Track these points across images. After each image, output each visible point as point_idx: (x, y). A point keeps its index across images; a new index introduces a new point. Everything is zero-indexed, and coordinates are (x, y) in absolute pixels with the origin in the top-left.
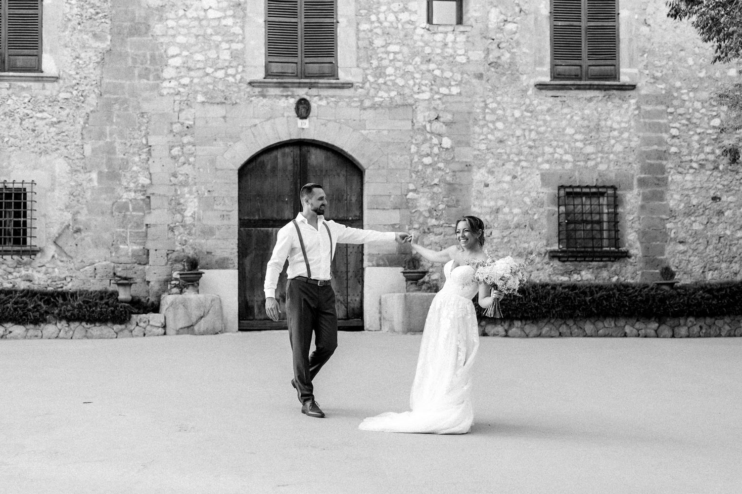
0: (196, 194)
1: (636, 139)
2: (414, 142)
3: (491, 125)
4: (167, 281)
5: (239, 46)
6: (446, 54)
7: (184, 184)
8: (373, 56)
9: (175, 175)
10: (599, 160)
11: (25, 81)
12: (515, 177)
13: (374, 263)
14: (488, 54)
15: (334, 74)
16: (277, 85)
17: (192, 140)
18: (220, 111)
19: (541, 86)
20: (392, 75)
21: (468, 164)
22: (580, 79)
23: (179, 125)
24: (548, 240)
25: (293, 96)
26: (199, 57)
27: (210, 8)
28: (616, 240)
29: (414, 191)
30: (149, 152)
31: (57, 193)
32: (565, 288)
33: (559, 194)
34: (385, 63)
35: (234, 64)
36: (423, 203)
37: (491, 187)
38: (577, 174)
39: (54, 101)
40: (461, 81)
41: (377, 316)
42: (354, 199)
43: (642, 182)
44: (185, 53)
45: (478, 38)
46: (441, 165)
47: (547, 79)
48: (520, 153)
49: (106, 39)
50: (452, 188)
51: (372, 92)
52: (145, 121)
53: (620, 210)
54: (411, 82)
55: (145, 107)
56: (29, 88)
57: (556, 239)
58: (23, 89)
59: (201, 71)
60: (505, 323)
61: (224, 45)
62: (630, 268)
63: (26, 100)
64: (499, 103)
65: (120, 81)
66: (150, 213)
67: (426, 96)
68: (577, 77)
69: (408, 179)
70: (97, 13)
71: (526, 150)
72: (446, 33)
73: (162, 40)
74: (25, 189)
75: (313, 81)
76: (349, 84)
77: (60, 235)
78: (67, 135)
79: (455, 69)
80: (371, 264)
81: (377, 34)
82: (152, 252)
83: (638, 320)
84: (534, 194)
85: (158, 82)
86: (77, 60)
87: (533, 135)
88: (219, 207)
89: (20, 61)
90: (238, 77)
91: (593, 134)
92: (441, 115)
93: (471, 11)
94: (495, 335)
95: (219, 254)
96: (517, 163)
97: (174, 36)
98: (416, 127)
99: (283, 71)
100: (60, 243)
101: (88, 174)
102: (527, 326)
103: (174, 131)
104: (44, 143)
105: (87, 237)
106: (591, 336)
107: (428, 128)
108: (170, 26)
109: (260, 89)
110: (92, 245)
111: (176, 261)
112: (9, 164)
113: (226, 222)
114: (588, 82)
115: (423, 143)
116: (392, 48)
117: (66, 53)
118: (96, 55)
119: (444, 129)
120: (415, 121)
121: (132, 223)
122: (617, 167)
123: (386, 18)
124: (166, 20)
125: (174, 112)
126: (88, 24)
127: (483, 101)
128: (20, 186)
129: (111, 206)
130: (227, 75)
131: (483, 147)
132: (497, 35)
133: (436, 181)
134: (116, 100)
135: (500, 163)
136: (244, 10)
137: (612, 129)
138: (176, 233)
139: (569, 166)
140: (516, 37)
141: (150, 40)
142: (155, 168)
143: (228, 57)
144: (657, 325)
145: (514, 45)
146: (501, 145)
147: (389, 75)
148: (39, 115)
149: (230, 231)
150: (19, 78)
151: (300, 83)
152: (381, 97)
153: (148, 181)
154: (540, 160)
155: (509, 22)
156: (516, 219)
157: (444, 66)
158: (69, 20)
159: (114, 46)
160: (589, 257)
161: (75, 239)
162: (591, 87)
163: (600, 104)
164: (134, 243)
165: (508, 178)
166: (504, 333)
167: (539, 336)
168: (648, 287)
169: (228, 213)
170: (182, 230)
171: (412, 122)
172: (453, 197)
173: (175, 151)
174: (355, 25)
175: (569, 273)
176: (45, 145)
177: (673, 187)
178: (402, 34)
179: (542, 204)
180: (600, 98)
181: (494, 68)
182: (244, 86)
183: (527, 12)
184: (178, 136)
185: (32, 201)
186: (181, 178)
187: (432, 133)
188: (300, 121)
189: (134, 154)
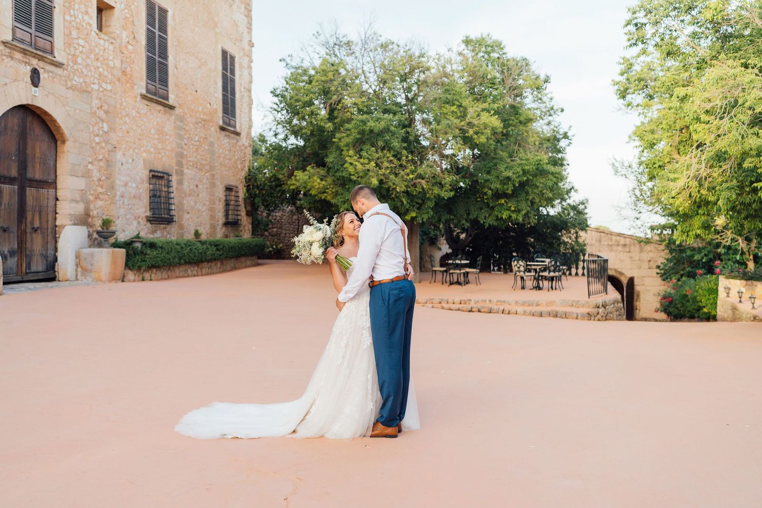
1: (175, 143)
2: (91, 123)
3: (124, 119)
10: (163, 154)
12: (133, 160)
13: (73, 222)
14: (122, 64)
15: (52, 53)
16: (21, 50)
19: (142, 96)
21: (115, 146)
22: (156, 96)
24: (146, 208)
25: (29, 64)
28: (169, 210)
29: (91, 163)
33: (150, 175)
34: (77, 52)
36: (95, 174)
37: (123, 166)
38: (155, 162)
40: (111, 81)
41: (74, 268)
42: (52, 164)
43: (177, 172)
45: (118, 51)
46: (103, 145)
47: (144, 92)
50: (108, 164)
51: (71, 75)
53: (170, 190)
57: (149, 208)
62: (175, 230)
64: (127, 103)
67: (96, 87)
69: (88, 153)
71: (137, 141)
72: (105, 41)
75: (41, 54)
76: (62, 64)
79: (108, 70)
80: (71, 223)
81: (73, 26)
84: (140, 174)
87: (140, 131)
92: (103, 105)
93: (114, 28)
96: (134, 150)
98: (92, 111)
99: (24, 39)
107: (97, 114)
109: (9, 50)
114: (160, 100)
115: (95, 125)
116: (80, 42)
119: (103, 116)
122: (168, 160)
123: (78, 15)
127: (121, 100)
131: (120, 134)
133: (101, 157)
135: (128, 148)
137: (167, 134)
139: (153, 156)
140: (133, 56)
145: (132, 62)
146: (128, 135)
147: (79, 64)
152: (76, 81)
154: (142, 149)
155: (130, 44)
156: (133, 192)
160: (161, 221)
162: (161, 103)
163: (163, 116)
171: (91, 106)
172: (108, 171)
174: (63, 14)
178: (86, 32)
179: (143, 182)
181: (124, 75)
183: (137, 40)
187: (99, 118)
188: (34, 89)
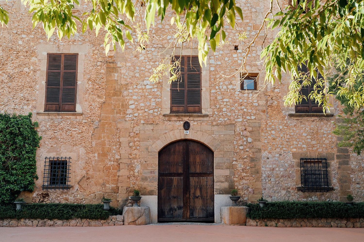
0: (140, 163)
1: (334, 138)
2: (235, 139)
3: (269, 132)
4: (127, 200)
5: (160, 100)
6: (249, 102)
7: (135, 158)
8: (217, 103)
9: (131, 155)
10: (318, 147)
11: (68, 115)
12: (280, 155)
14: (267, 102)
15: (200, 111)
16: (175, 116)
17: (138, 139)
18: (151, 127)
19: (291, 116)
20: (225, 111)
21: (259, 149)
22: (308, 112)
23: (133, 133)
24: (296, 182)
25: (182, 121)
26: (142, 105)
27: (147, 84)
28: (327, 183)
29: (236, 161)
30: (120, 145)
31: (80, 162)
32: (302, 205)
33: (300, 162)
34: (222, 106)
35: (157, 107)
36: (240, 166)
37: (270, 159)
38: (308, 153)
39: (80, 123)
40: (256, 114)
41: (220, 216)
42: (210, 164)
43: (338, 157)
44: (136, 103)
45: (263, 95)
46: (248, 150)
47: (294, 112)
48: (282, 144)
49: (103, 98)
50: (252, 160)
51: (217, 118)
52: (118, 131)
53: (329, 169)
54: (234, 114)
55: (119, 126)
56: (70, 118)
57: (300, 182)
58: (67, 118)
59: (143, 111)
60: (275, 220)
61: (153, 100)
62: (335, 195)
63: (69, 123)
64: (273, 123)
65: (108, 115)
66: (119, 171)
67: (240, 120)
68: (307, 112)
69: (233, 155)
70: (100, 87)
71: (285, 143)
72: (249, 93)
73: (126, 98)
74: (66, 161)
75: (191, 114)
76: (206, 115)
77: (81, 180)
78: (85, 138)
79: (252, 108)
80: (216, 193)
81: (218, 94)
82: (120, 188)
83: (337, 220)
84: (289, 162)
85: (125, 115)
86: (91, 107)
87: (288, 136)
88: (150, 168)
89: (67, 107)
90: (159, 113)
91: (315, 136)
92: (247, 128)
93: (260, 84)
94: (271, 226)
95: (149, 189)
96: (281, 149)
97: (132, 96)
98: (236, 133)
99: (178, 110)
100: (80, 184)
101: (93, 154)
102: (285, 222)
103: (131, 135)
104: (75, 141)
105: (93, 181)
106: (316, 227)
107: (242, 134)
108: (130, 92)
109: (168, 118)
110: (94, 185)
111: (131, 191)
112: (60, 150)
113: (153, 175)
114: (312, 114)
115: (239, 140)
116: (225, 100)
117: (86, 104)
118: (99, 105)
119: (248, 134)
120: (236, 131)
121: (112, 175)
122: (326, 150)
123: (222, 87)
124: (129, 90)
125: (131, 128)
126: (96, 92)
127: (266, 122)
128: (64, 159)
129: (103, 168)
130: (154, 112)
131: (266, 142)
132: (271, 94)
133: (245, 156)
134: (106, 123)
135: (274, 148)
136: (162, 85)
137: (324, 134)
138: (131, 179)
139: (304, 150)
140: (280, 94)
141: (122, 98)
142: (122, 152)
143: (154, 105)
144: (346, 222)
145: (279, 98)
146: (274, 141)
147: (224, 111)
148: (74, 129)
149: (154, 178)
150: (66, 114)
151: (185, 115)
152: (221, 121)
153: (119, 157)
154: (292, 147)
155: (276, 88)
156: (281, 173)
157: (249, 107)
158: (88, 90)
159: (106, 101)
160: (315, 190)
161: (87, 182)
162: (313, 116)
163: (318, 123)
164: (113, 184)
165: (278, 155)
166: (275, 225)
167: (291, 226)
168: (340, 204)
169: (154, 171)
170: (133, 178)
171: (234, 131)
172: (253, 164)
173: (131, 144)
174: (209, 91)
175: (307, 197)
176: (76, 142)
177: (352, 159)
178: (230, 94)
179: (293, 166)
180: (318, 120)
181: (270, 108)
182: (161, 117)
183: (284, 84)
184: (132, 138)
185: (69, 166)
186: (133, 156)
187: (243, 136)
188: (185, 131)
189: (113, 145)
